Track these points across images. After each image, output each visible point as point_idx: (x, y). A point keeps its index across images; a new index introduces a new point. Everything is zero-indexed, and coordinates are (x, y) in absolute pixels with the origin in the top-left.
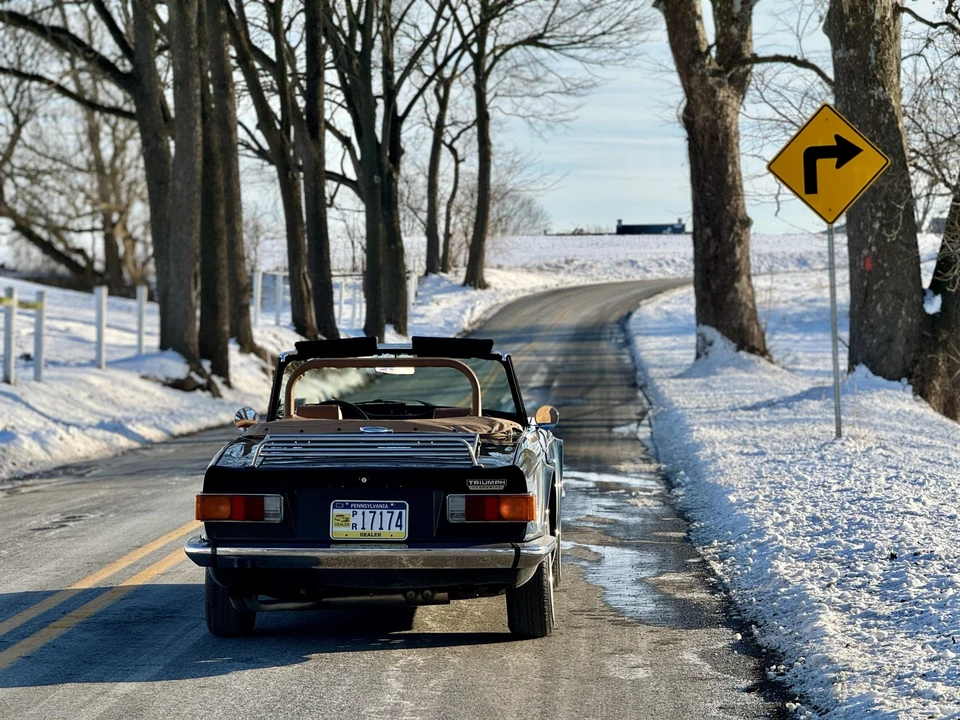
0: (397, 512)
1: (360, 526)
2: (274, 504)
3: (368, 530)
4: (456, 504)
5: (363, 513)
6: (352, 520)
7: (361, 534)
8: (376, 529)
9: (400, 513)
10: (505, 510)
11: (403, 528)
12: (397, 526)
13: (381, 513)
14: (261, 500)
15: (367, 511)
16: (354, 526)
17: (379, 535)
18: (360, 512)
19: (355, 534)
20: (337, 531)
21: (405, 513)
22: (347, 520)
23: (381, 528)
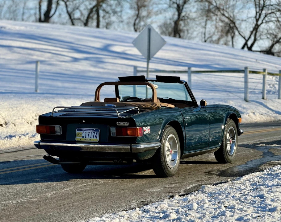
0: (96, 132)
1: (84, 137)
2: (58, 129)
3: (87, 138)
4: (113, 130)
5: (86, 132)
6: (83, 135)
7: (85, 140)
8: (89, 138)
9: (97, 133)
10: (129, 132)
11: (97, 138)
12: (95, 137)
13: (91, 133)
14: (54, 127)
15: (87, 132)
16: (83, 137)
17: (90, 140)
18: (85, 132)
19: (83, 139)
20: (78, 138)
21: (98, 133)
22: (81, 134)
23: (91, 138)
